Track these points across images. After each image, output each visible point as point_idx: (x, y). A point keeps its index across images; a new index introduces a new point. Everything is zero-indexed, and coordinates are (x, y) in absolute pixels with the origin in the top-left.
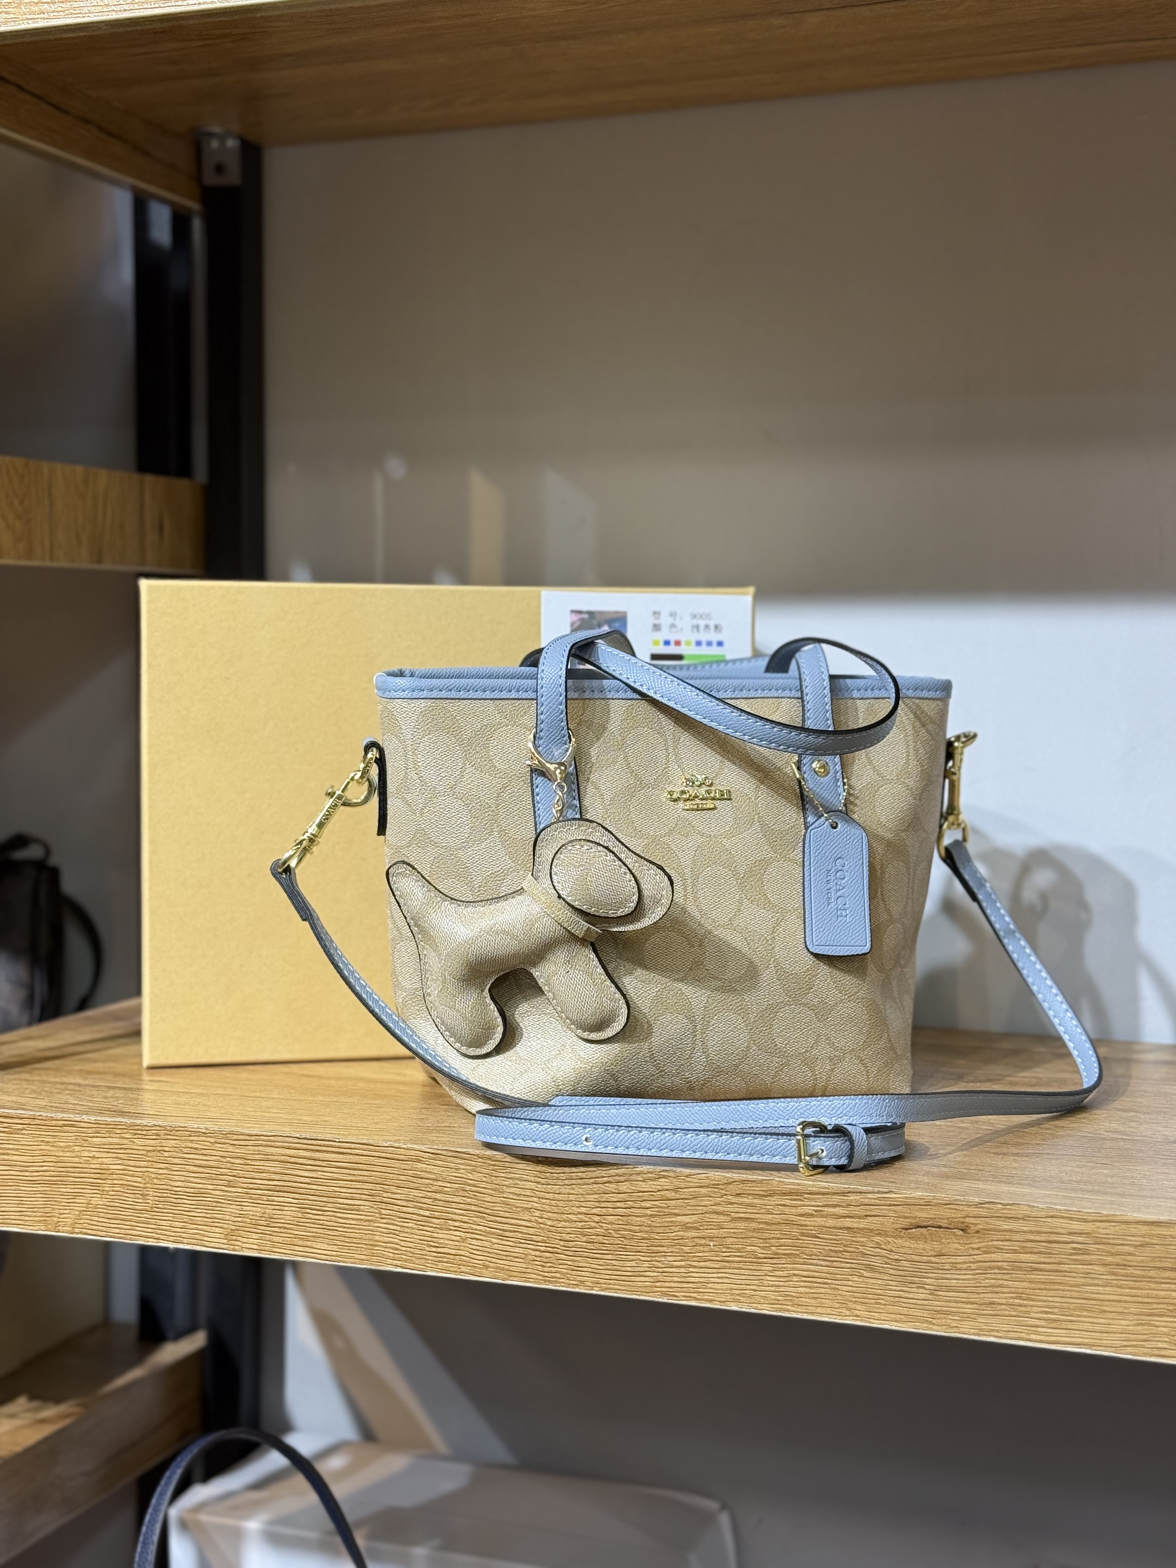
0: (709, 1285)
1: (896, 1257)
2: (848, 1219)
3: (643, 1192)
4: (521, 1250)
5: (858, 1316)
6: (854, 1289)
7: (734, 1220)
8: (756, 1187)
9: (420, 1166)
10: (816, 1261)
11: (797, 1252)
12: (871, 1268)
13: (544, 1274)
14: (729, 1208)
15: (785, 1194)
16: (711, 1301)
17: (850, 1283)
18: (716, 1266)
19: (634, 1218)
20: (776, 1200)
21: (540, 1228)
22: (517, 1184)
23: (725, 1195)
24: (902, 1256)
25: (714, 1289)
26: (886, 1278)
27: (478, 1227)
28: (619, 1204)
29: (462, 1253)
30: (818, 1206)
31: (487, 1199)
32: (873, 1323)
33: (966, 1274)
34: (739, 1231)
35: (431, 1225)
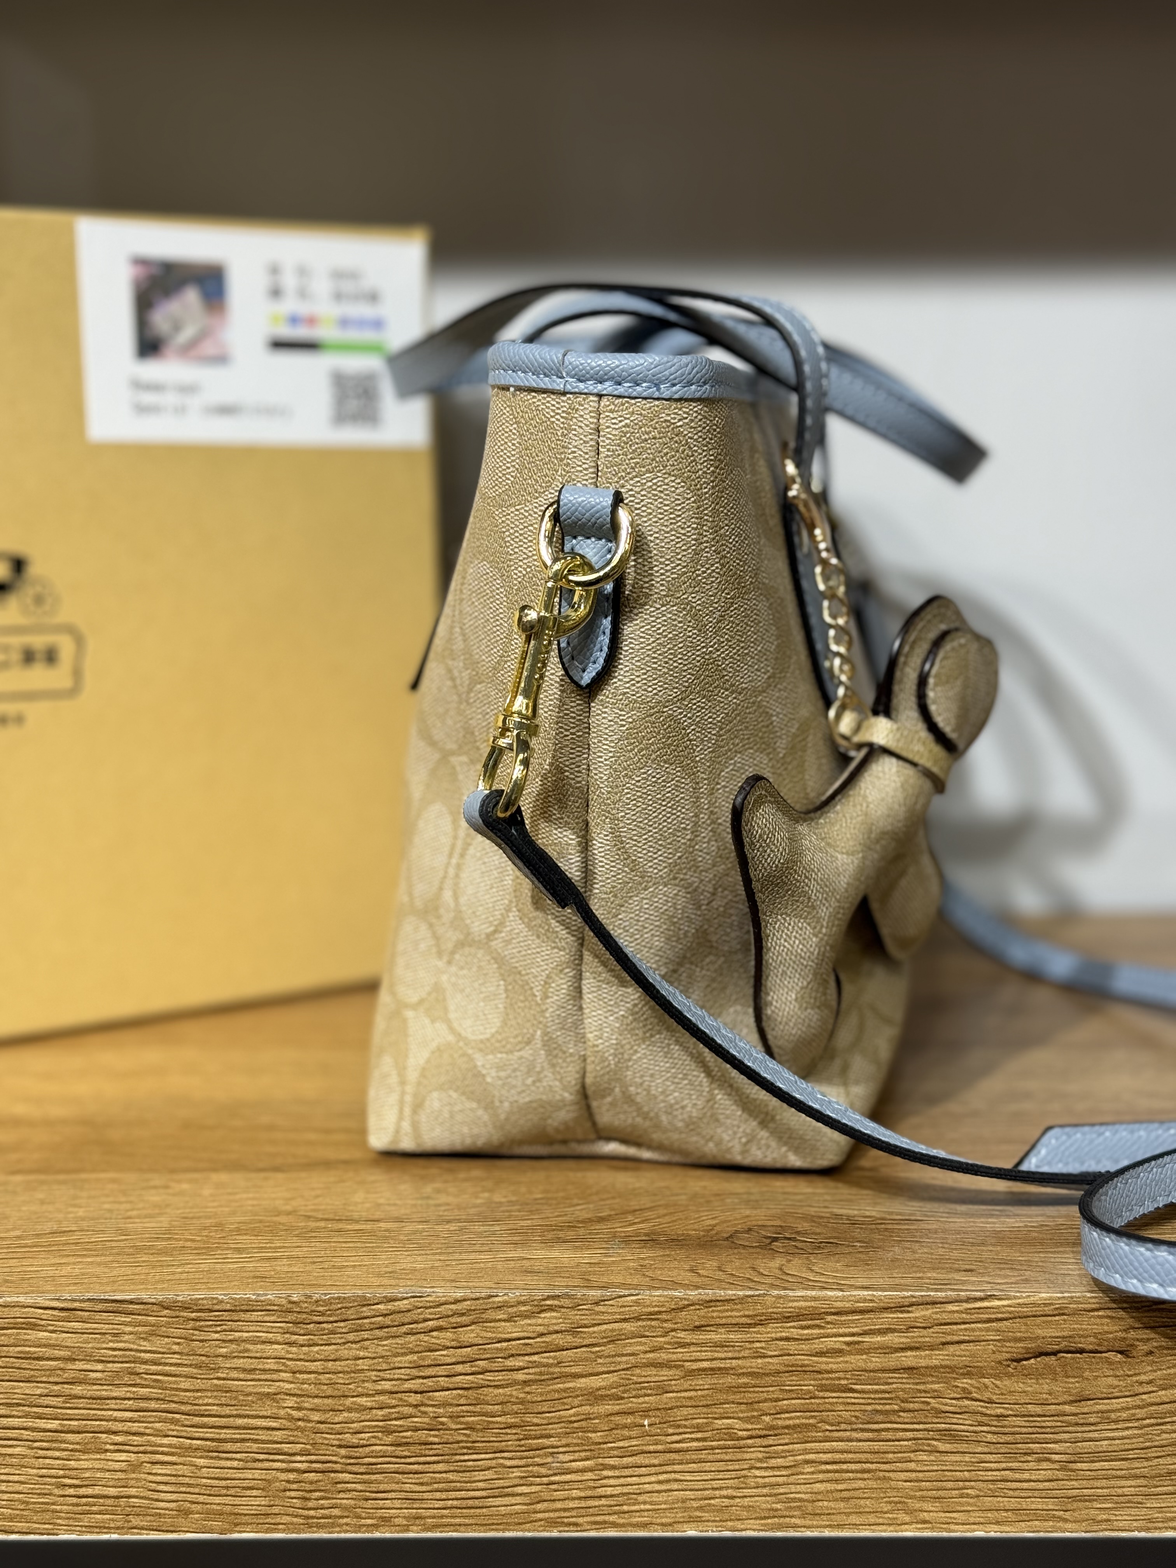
0: (641, 1498)
1: (999, 1411)
2: (909, 1353)
3: (509, 1340)
4: (257, 1474)
5: (925, 1522)
6: (921, 1475)
7: (691, 1373)
8: (732, 1310)
9: (33, 1335)
10: (848, 1433)
11: (811, 1421)
12: (950, 1435)
13: (306, 1513)
14: (681, 1353)
15: (788, 1319)
16: (644, 1526)
17: (912, 1466)
18: (656, 1462)
19: (491, 1390)
20: (773, 1330)
21: (298, 1428)
22: (247, 1351)
23: (673, 1330)
24: (1012, 1410)
25: (651, 1503)
26: (979, 1449)
27: (166, 1441)
28: (459, 1368)
29: (133, 1492)
30: (853, 1335)
31: (182, 1386)
32: (954, 1531)
33: (1127, 1428)
34: (700, 1393)
35: (64, 1446)
